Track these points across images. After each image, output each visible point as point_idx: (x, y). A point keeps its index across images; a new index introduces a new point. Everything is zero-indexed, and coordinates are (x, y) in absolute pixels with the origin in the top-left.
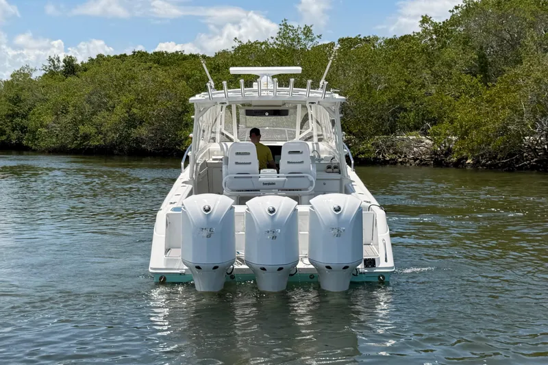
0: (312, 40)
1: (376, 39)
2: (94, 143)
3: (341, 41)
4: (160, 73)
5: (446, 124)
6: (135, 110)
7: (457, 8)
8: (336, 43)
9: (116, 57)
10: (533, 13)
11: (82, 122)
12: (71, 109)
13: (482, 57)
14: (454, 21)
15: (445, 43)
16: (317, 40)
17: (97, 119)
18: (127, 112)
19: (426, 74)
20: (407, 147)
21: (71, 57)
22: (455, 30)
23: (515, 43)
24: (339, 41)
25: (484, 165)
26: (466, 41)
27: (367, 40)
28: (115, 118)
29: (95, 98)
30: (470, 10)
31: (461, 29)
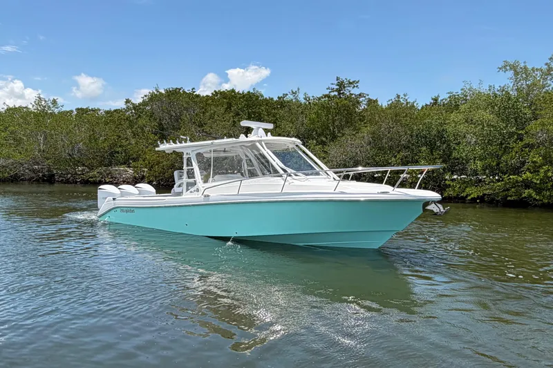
0: (57, 108)
1: (99, 110)
3: (78, 109)
5: (141, 162)
7: (146, 96)
8: (74, 111)
10: (186, 103)
13: (161, 124)
14: (144, 104)
15: (140, 115)
16: (61, 108)
19: (129, 132)
20: (119, 174)
22: (145, 108)
23: (178, 119)
25: (163, 185)
26: (151, 115)
27: (93, 110)
30: (153, 98)
31: (148, 108)
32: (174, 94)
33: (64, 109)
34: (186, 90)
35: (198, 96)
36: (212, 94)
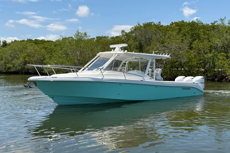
0: (87, 37)
1: (108, 37)
2: (12, 70)
3: (97, 37)
4: (36, 47)
6: (26, 59)
7: (132, 28)
8: (95, 38)
9: (21, 41)
10: (155, 30)
11: (8, 63)
12: (4, 58)
13: (140, 43)
14: (132, 32)
15: (129, 39)
16: (88, 37)
17: (13, 62)
18: (24, 60)
21: (5, 41)
22: (132, 35)
23: (150, 39)
24: (96, 37)
26: (135, 39)
27: (105, 37)
28: (19, 62)
29: (12, 55)
30: (137, 29)
31: (134, 35)
32: (148, 25)
33: (90, 38)
34: (155, 23)
35: (162, 26)
36: (170, 24)
